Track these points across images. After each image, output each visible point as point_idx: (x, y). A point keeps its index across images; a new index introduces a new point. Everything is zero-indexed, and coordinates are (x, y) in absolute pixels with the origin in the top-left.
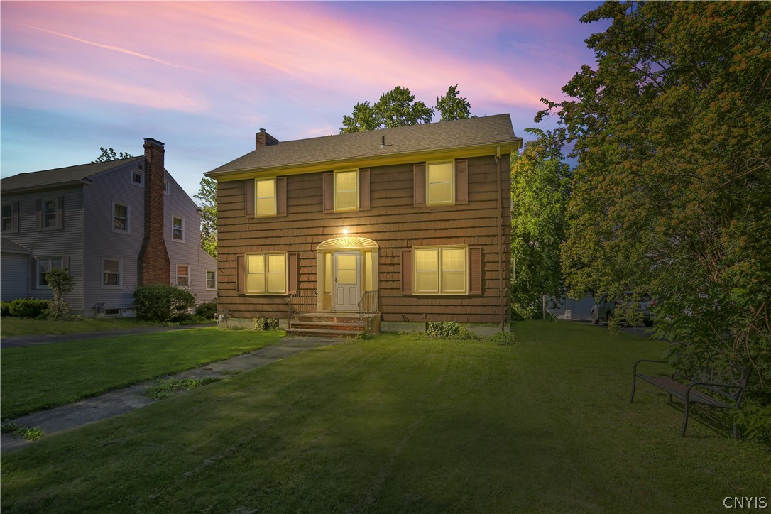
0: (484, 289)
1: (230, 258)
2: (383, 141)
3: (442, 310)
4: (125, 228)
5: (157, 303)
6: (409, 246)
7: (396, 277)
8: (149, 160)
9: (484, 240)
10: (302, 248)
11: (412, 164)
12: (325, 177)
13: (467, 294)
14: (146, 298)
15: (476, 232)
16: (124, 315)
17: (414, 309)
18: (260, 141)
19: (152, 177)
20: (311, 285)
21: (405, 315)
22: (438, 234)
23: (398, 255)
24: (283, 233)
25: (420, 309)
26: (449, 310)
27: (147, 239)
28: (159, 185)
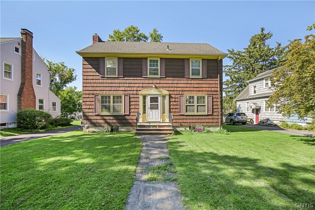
0: (213, 112)
1: (90, 96)
2: (168, 48)
3: (196, 121)
4: (10, 77)
5: (34, 119)
6: (183, 94)
7: (177, 107)
8: (25, 41)
9: (212, 93)
10: (132, 92)
11: (184, 59)
12: (143, 61)
13: (206, 114)
14: (27, 117)
15: (210, 89)
16: (10, 126)
17: (185, 121)
18: (95, 39)
19: (27, 51)
20: (136, 110)
21: (181, 123)
22: (195, 89)
23: (178, 97)
24: (121, 85)
25: (188, 121)
26: (199, 121)
27: (23, 84)
28: (30, 55)
